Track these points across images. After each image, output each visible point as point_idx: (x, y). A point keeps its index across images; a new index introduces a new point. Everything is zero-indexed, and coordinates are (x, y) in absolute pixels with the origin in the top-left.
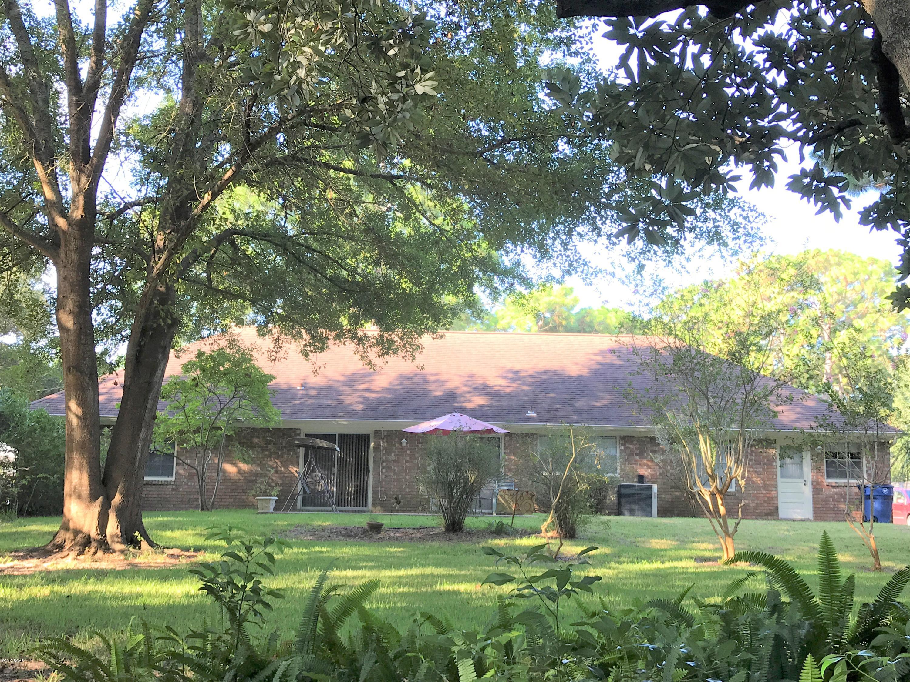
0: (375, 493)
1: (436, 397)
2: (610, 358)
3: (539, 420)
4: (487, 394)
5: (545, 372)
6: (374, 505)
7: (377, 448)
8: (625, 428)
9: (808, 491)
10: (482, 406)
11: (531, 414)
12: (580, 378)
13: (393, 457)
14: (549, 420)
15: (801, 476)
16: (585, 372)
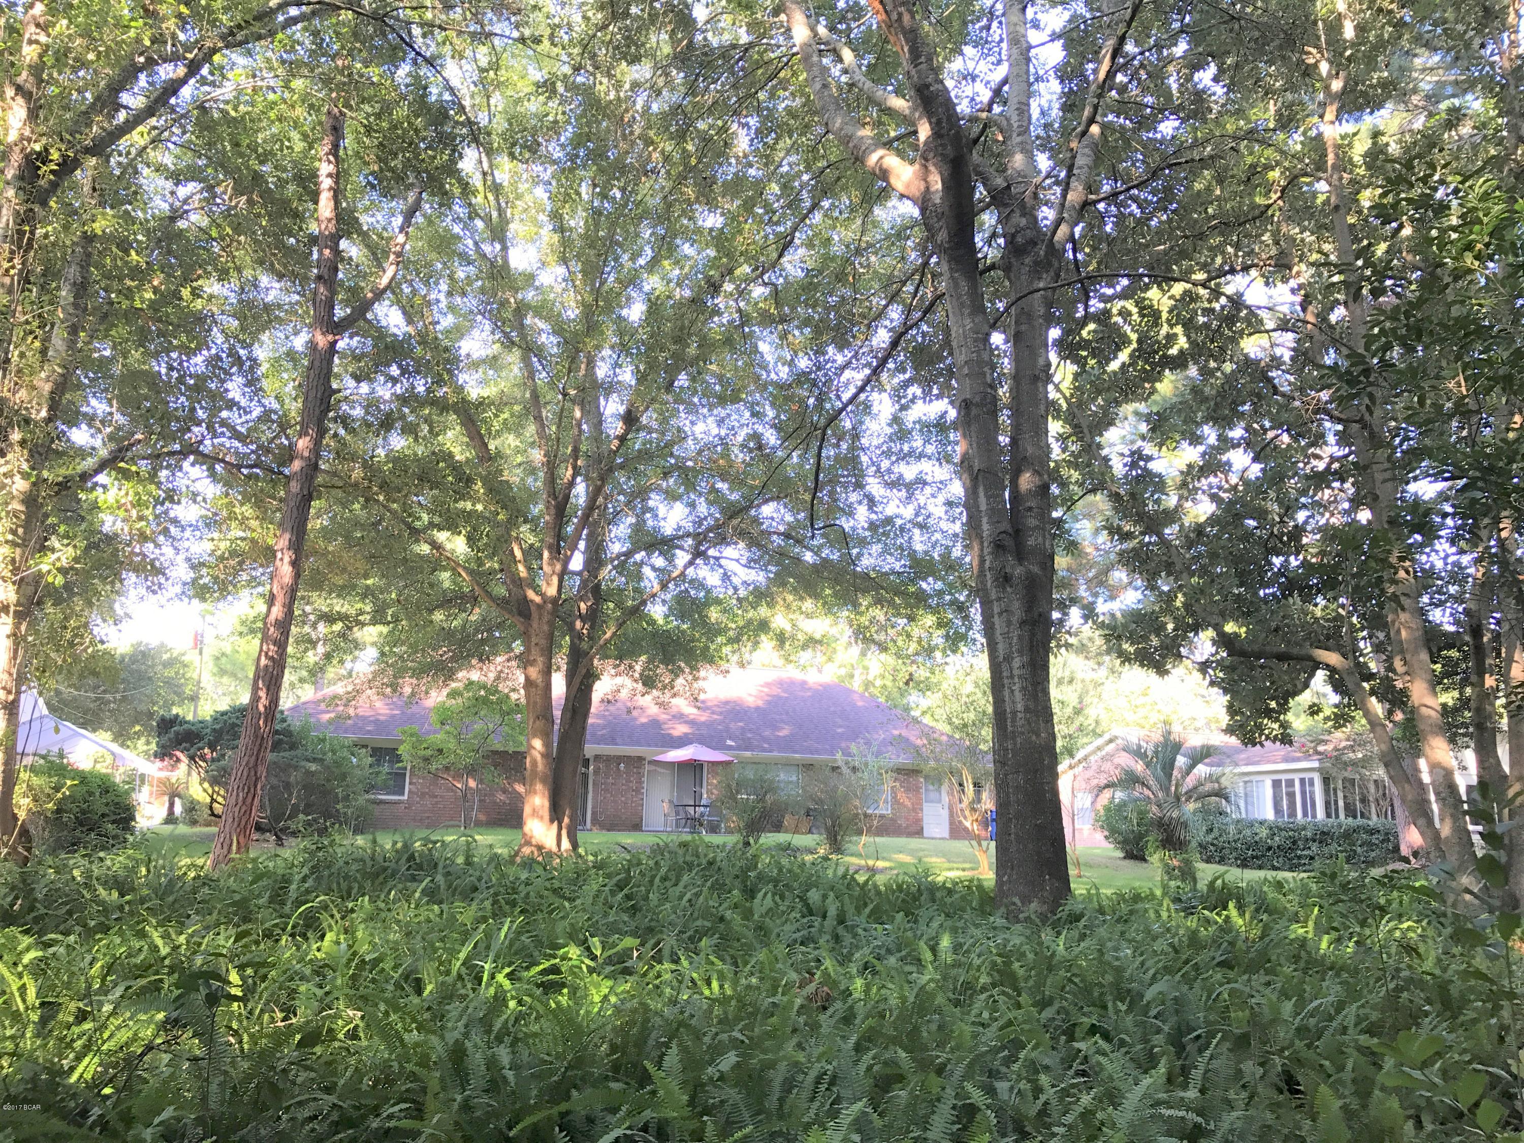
0: (593, 813)
1: (643, 725)
2: (776, 691)
3: (738, 748)
4: (686, 722)
5: (727, 703)
6: (593, 824)
7: (596, 772)
8: (808, 757)
9: (945, 813)
10: (686, 734)
11: (729, 742)
12: (757, 708)
13: (611, 780)
14: (746, 749)
15: (940, 801)
16: (760, 703)
